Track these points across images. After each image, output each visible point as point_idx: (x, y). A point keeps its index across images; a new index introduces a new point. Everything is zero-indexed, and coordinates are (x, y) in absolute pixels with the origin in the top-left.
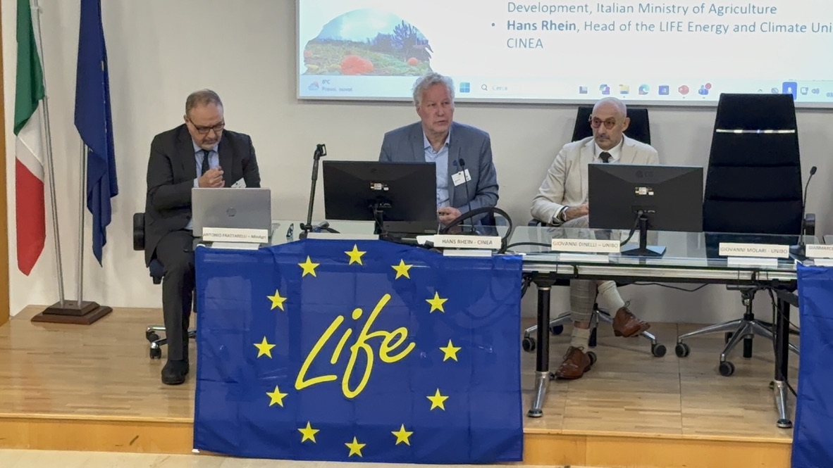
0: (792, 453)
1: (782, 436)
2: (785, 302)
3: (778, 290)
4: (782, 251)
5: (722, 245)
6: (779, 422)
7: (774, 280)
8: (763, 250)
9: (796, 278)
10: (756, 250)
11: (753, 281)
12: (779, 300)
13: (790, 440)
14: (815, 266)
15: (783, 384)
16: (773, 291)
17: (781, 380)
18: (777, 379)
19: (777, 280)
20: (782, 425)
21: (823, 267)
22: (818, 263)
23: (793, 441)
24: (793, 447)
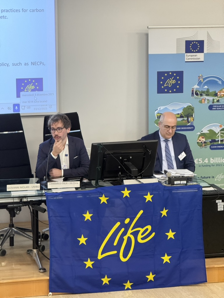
0: (49, 284)
1: (42, 276)
2: (36, 211)
3: (33, 206)
4: (37, 187)
5: (8, 186)
6: (40, 269)
7: (30, 200)
8: (28, 187)
9: (46, 199)
10: (24, 187)
11: (21, 202)
12: (33, 210)
13: (48, 278)
14: (53, 193)
15: (37, 251)
16: (30, 206)
17: (36, 249)
18: (34, 249)
19: (32, 201)
20: (41, 271)
21: (57, 193)
22: (54, 191)
23: (50, 278)
24: (49, 281)
